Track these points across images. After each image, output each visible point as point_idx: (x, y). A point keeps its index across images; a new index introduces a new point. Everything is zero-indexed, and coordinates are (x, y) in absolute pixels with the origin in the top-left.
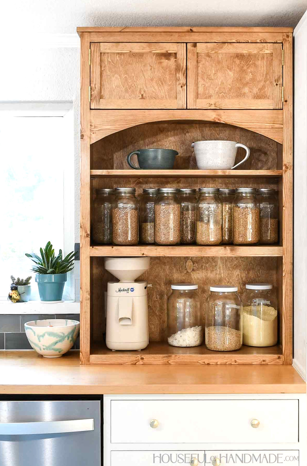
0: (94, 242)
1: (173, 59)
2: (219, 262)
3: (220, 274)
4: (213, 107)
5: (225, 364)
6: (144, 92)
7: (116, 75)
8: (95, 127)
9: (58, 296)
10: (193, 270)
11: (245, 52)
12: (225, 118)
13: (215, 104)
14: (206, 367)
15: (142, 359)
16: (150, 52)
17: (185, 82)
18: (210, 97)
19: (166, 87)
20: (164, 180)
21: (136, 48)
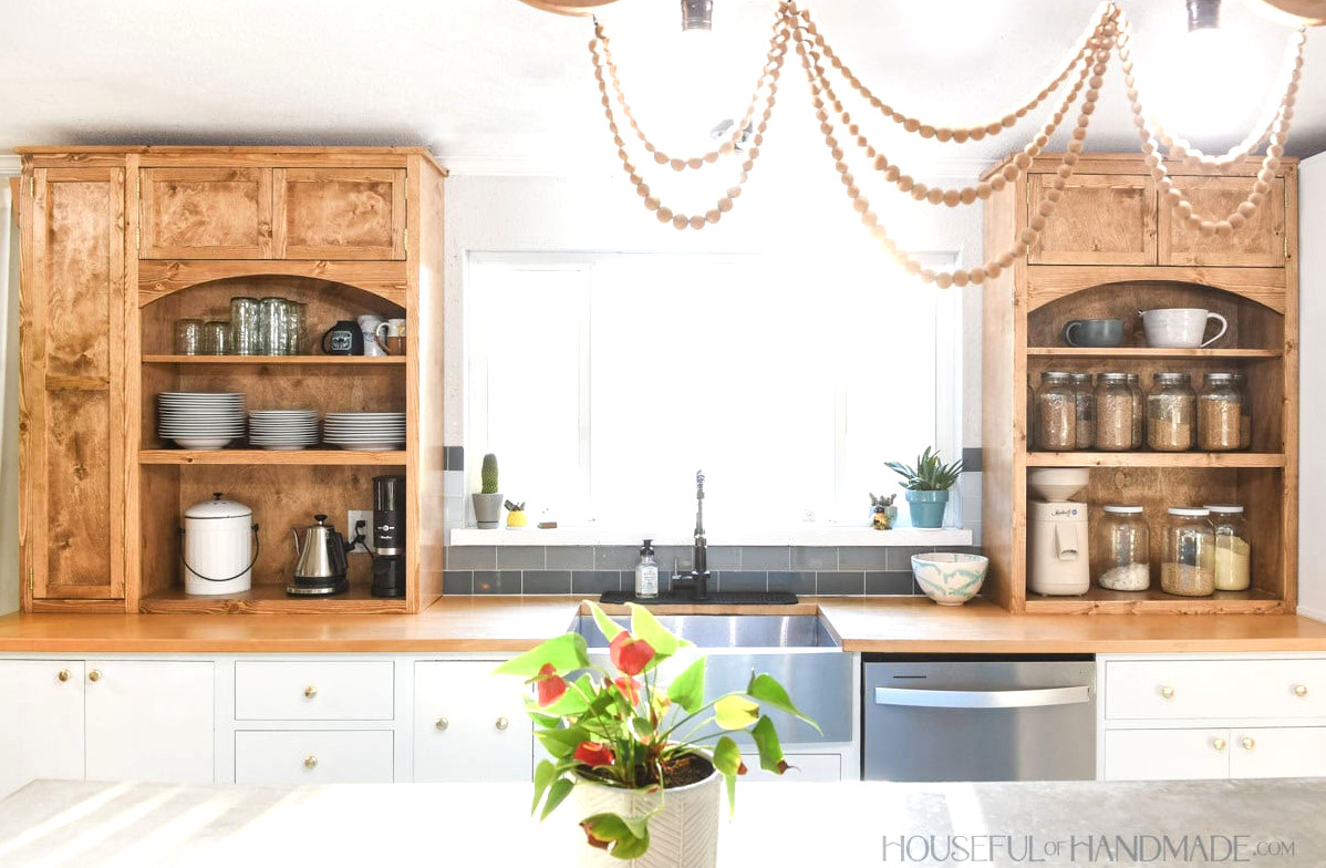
0: (1031, 449)
1: (1137, 198)
2: (1160, 475)
3: (1161, 491)
4: (1193, 263)
5: (1208, 614)
6: (1100, 241)
7: (1062, 219)
8: (1034, 289)
9: (938, 523)
10: (1125, 485)
11: (1235, 189)
12: (1209, 279)
13: (1196, 260)
14: (1184, 617)
15: (1096, 606)
16: (1109, 187)
17: (1155, 228)
18: (1187, 249)
19: (1129, 236)
20: (1085, 361)
21: (1091, 182)
